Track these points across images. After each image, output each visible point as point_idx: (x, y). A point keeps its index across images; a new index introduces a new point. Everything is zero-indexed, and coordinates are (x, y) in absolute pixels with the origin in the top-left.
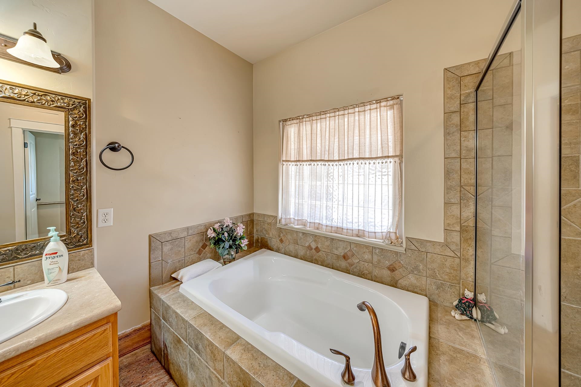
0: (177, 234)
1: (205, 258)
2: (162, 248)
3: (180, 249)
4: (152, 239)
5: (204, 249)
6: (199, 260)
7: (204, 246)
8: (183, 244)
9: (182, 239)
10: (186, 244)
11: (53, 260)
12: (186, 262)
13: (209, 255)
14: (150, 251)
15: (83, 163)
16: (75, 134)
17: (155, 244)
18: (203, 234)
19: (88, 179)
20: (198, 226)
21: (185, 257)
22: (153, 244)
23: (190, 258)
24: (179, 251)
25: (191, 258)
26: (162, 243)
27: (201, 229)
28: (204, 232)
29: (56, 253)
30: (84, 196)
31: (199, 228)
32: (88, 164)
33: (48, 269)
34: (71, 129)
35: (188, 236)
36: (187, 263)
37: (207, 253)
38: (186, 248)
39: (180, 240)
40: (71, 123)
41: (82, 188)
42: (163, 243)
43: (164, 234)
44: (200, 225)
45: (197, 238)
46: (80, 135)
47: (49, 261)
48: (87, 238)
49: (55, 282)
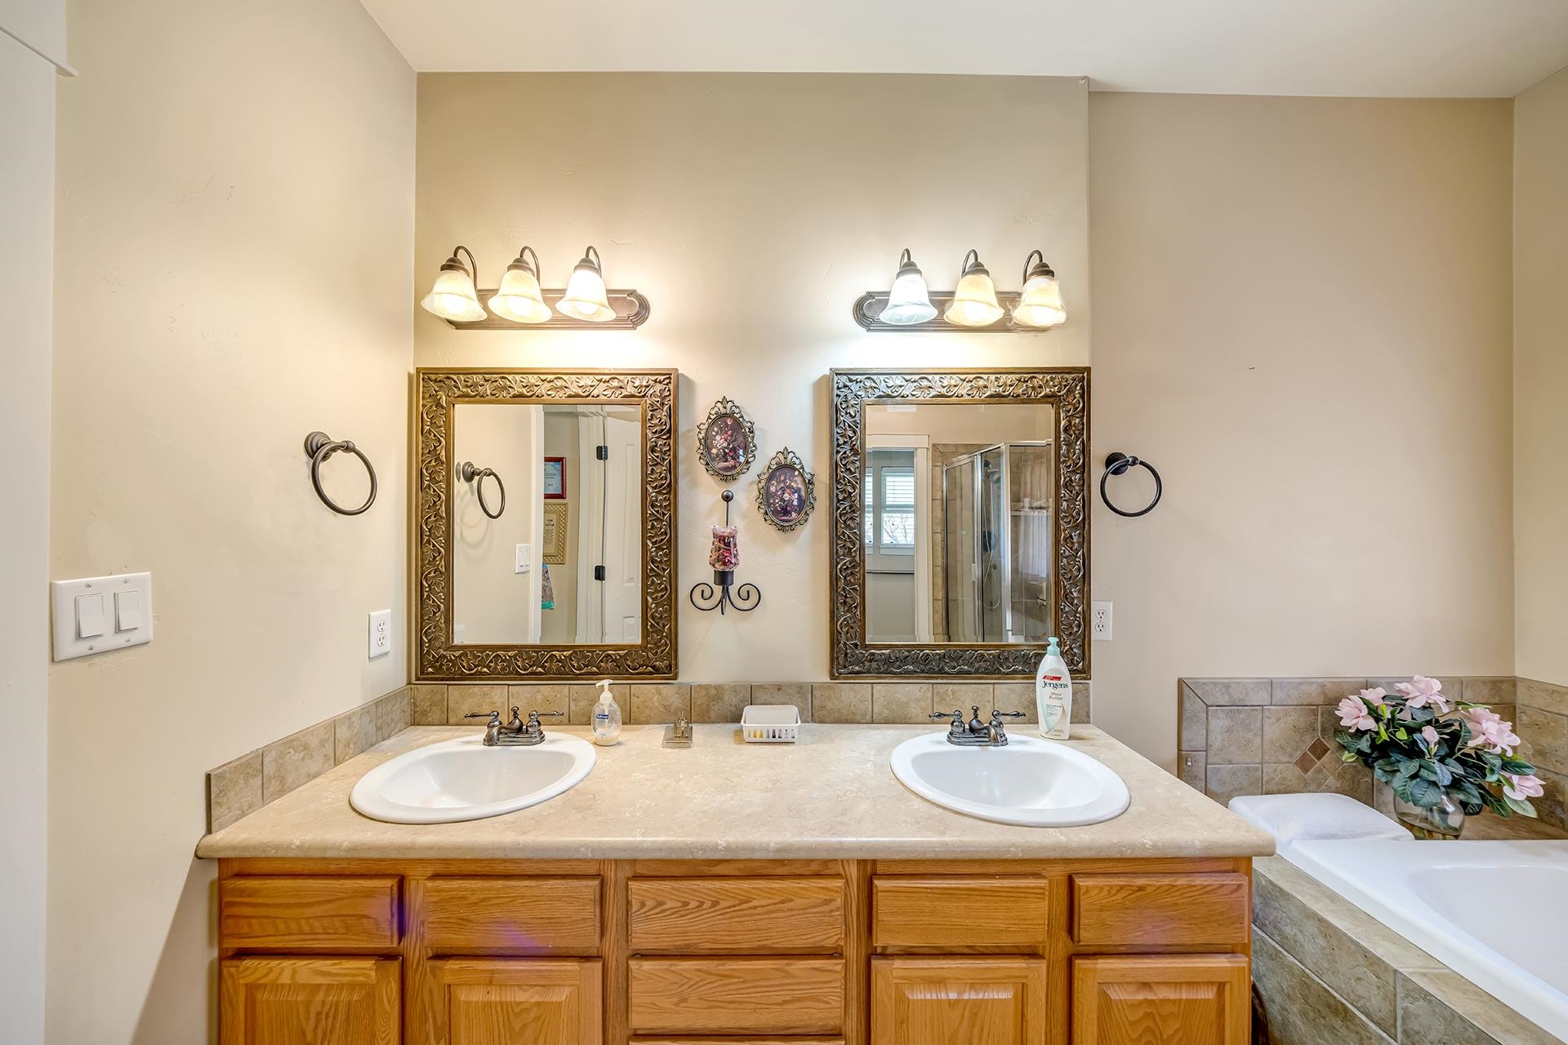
0: (1242, 693)
1: (1319, 787)
2: (1207, 719)
3: (1250, 737)
4: (1186, 689)
5: (1319, 758)
6: (1302, 785)
7: (1319, 750)
8: (1259, 724)
9: (1256, 710)
10: (1266, 727)
11: (1056, 691)
12: (1265, 779)
13: (1331, 781)
14: (1182, 719)
15: (1079, 503)
16: (1069, 445)
17: (1193, 706)
18: (1314, 709)
19: (1085, 535)
20: (1301, 684)
21: (1262, 764)
22: (1187, 705)
23: (1276, 770)
24: (1249, 742)
25: (1278, 770)
26: (1207, 706)
27: (1310, 695)
28: (1318, 705)
29: (1059, 678)
30: (1079, 570)
31: (1302, 687)
32: (1086, 504)
33: (1048, 706)
34: (1063, 436)
35: (1271, 705)
36: (1267, 782)
37: (1329, 774)
38: (1267, 738)
39: (1252, 710)
40: (1063, 423)
41: (1077, 554)
42: (1210, 708)
43: (1212, 683)
44: (1304, 682)
45: (1295, 718)
46: (1074, 445)
47: (1049, 689)
48: (1083, 659)
49: (1056, 733)
